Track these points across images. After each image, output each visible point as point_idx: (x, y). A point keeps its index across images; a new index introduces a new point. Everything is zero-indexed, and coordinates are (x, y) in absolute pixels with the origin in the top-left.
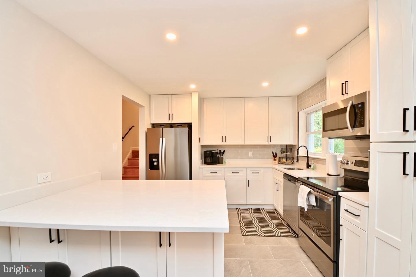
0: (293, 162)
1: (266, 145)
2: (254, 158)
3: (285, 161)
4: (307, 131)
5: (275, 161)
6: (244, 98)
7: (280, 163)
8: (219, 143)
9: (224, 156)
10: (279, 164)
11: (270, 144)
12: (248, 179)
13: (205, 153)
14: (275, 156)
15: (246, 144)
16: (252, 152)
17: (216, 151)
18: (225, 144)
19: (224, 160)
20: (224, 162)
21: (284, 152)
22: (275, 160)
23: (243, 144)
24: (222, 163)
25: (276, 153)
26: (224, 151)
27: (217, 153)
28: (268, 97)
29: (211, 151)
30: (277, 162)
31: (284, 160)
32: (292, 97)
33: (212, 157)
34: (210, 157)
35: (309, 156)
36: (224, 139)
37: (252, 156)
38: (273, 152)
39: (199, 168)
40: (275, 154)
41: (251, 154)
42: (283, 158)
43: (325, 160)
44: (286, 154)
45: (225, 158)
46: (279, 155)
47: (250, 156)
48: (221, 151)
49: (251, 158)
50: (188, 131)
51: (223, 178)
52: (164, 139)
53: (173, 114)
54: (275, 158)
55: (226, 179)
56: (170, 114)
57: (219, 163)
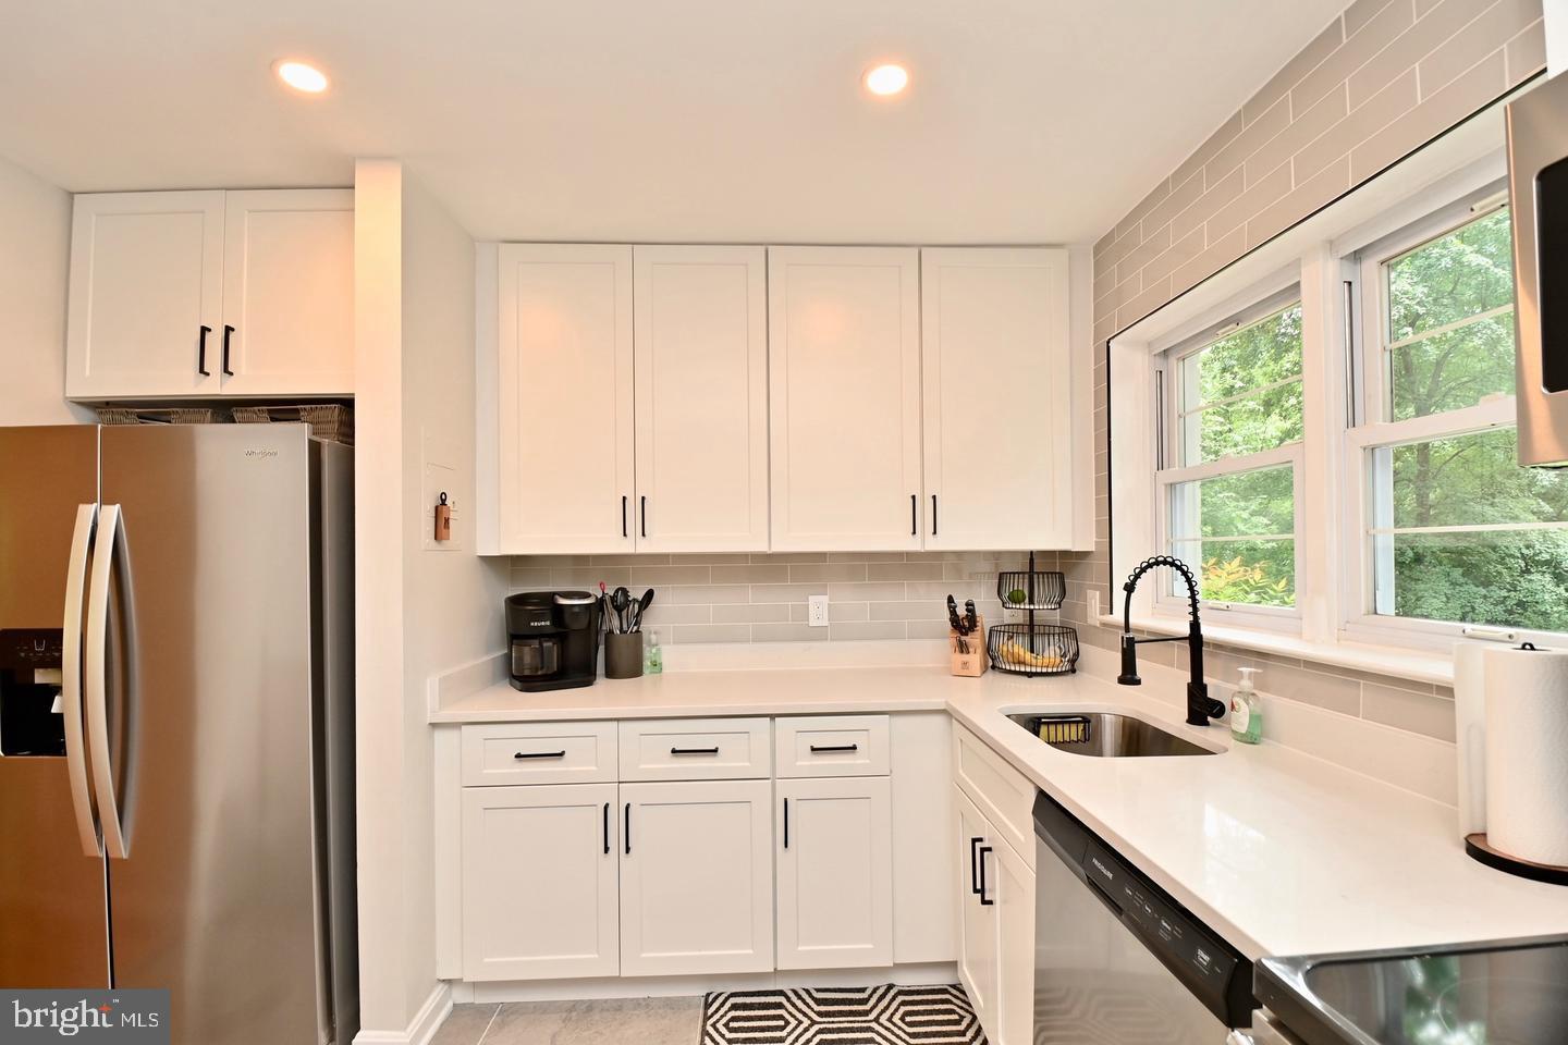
0: (1073, 661)
1: (910, 555)
2: (835, 633)
3: (1028, 655)
4: (1160, 466)
5: (965, 657)
6: (763, 248)
7: (993, 667)
8: (604, 540)
9: (651, 624)
10: (990, 675)
11: (933, 545)
12: (784, 791)
14: (963, 624)
15: (777, 548)
16: (824, 599)
17: (587, 596)
18: (644, 547)
19: (649, 653)
20: (647, 663)
21: (1015, 598)
22: (963, 648)
23: (760, 547)
24: (636, 671)
25: (970, 606)
26: (650, 595)
27: (600, 602)
28: (920, 246)
29: (549, 598)
30: (975, 659)
31: (1019, 648)
32: (1063, 254)
33: (549, 636)
34: (541, 635)
35: (1207, 631)
36: (634, 512)
37: (825, 622)
38: (950, 600)
40: (962, 611)
41: (819, 608)
42: (1011, 631)
43: (1447, 691)
44: (1031, 611)
45: (653, 637)
46: (991, 611)
47: (813, 622)
48: (625, 592)
49: (819, 635)
50: (315, 450)
51: (608, 794)
52: (111, 515)
53: (228, 330)
54: (963, 638)
55: (630, 794)
56: (204, 330)
57: (611, 673)
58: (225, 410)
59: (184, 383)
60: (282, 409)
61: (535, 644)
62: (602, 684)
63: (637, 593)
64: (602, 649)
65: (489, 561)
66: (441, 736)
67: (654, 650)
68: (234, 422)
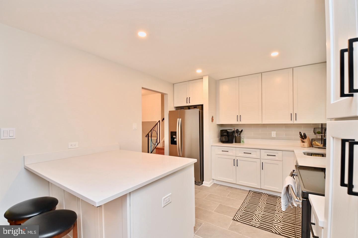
2: (277, 138)
5: (304, 144)
6: (261, 73)
7: (312, 147)
8: (234, 122)
9: (242, 135)
11: (295, 122)
12: (262, 161)
13: (222, 131)
14: (303, 137)
15: (263, 123)
16: (275, 132)
17: (232, 130)
18: (240, 123)
19: (242, 140)
20: (241, 141)
21: (319, 133)
23: (260, 123)
24: (240, 142)
26: (242, 130)
27: (234, 131)
28: (293, 68)
29: (227, 130)
30: (306, 144)
33: (226, 136)
34: (225, 135)
36: (239, 118)
37: (275, 136)
38: (300, 133)
39: (212, 146)
40: (303, 135)
41: (274, 134)
44: (322, 135)
45: (243, 137)
46: (311, 136)
47: (272, 136)
48: (238, 130)
49: (274, 139)
50: (199, 111)
51: (234, 158)
52: (180, 119)
53: (190, 98)
54: (303, 140)
55: (237, 158)
56: (187, 98)
57: (236, 142)
58: (189, 107)
59: (185, 104)
60: (195, 107)
61: (224, 137)
62: (234, 143)
63: (240, 130)
64: (234, 139)
65: (218, 125)
66: (213, 147)
67: (243, 139)
68: (190, 109)
